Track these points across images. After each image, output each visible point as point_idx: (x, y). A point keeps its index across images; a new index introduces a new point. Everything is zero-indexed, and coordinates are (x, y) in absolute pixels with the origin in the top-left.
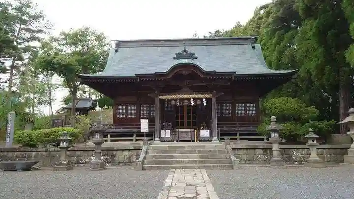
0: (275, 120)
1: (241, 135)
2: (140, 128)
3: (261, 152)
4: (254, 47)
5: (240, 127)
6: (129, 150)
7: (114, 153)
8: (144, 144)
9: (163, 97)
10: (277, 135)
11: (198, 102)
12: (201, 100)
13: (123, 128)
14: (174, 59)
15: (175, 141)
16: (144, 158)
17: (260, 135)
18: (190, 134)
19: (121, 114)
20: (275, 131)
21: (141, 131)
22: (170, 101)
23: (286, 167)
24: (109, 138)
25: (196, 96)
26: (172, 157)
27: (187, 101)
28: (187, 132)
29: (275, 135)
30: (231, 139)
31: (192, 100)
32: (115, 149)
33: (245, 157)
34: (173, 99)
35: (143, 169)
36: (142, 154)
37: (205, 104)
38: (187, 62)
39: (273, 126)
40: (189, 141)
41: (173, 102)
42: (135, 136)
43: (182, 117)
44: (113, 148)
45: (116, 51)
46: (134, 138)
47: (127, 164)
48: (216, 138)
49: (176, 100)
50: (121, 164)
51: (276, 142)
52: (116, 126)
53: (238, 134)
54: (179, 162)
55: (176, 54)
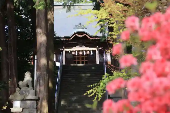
9: (67, 50)
11: (88, 53)
34: (73, 51)
38: (81, 31)
55: (75, 26)
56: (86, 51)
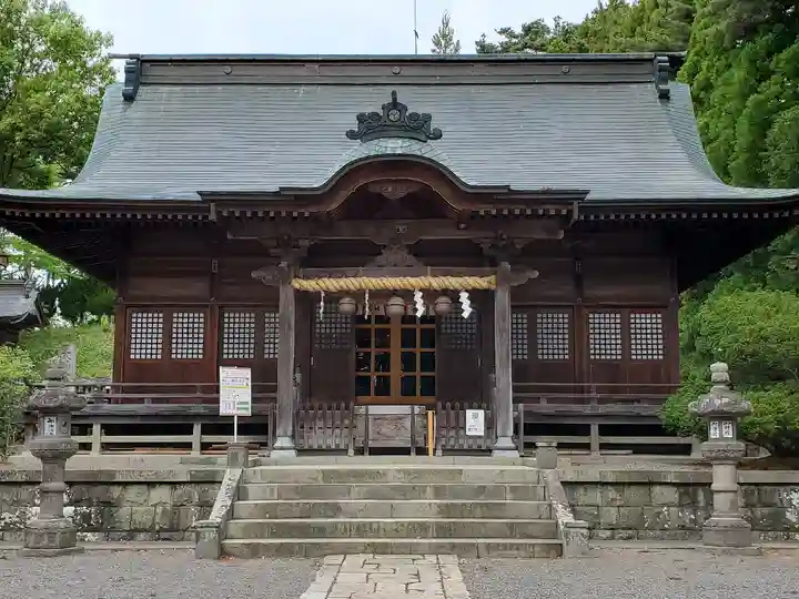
0: (726, 376)
1: (604, 430)
2: (217, 401)
3: (671, 495)
4: (664, 96)
5: (601, 401)
6: (173, 484)
7: (116, 492)
8: (232, 462)
9: (310, 285)
10: (728, 431)
11: (443, 305)
12: (453, 295)
13: (155, 401)
14: (351, 135)
15: (351, 452)
16: (231, 514)
17: (673, 434)
18: (408, 424)
19: (145, 347)
20: (722, 416)
21: (223, 412)
22: (333, 298)
23: (760, 553)
24: (97, 437)
25: (437, 282)
26: (336, 510)
27: (399, 301)
28: (399, 418)
29: (721, 433)
30: (560, 446)
31: (418, 297)
32: (119, 478)
33: (611, 515)
34: (347, 293)
35: (223, 553)
36: (221, 501)
37: (467, 311)
38: (399, 151)
39: (718, 399)
40: (405, 451)
41: (347, 306)
42: (197, 429)
43: (384, 362)
44: (112, 473)
45: (129, 98)
46: (196, 437)
47: (163, 535)
48: (506, 442)
49: (357, 295)
50: (142, 535)
51: (722, 459)
52: (125, 390)
53: (594, 430)
54: (361, 530)
55: (361, 118)
56: (430, 295)
